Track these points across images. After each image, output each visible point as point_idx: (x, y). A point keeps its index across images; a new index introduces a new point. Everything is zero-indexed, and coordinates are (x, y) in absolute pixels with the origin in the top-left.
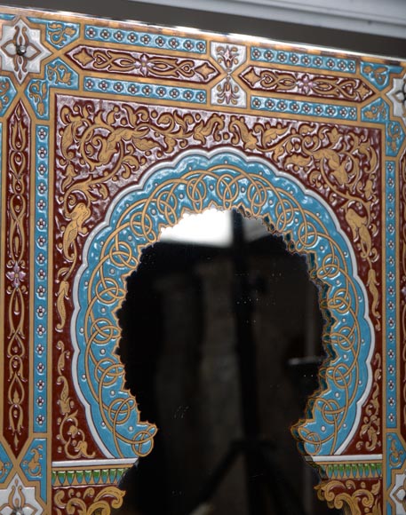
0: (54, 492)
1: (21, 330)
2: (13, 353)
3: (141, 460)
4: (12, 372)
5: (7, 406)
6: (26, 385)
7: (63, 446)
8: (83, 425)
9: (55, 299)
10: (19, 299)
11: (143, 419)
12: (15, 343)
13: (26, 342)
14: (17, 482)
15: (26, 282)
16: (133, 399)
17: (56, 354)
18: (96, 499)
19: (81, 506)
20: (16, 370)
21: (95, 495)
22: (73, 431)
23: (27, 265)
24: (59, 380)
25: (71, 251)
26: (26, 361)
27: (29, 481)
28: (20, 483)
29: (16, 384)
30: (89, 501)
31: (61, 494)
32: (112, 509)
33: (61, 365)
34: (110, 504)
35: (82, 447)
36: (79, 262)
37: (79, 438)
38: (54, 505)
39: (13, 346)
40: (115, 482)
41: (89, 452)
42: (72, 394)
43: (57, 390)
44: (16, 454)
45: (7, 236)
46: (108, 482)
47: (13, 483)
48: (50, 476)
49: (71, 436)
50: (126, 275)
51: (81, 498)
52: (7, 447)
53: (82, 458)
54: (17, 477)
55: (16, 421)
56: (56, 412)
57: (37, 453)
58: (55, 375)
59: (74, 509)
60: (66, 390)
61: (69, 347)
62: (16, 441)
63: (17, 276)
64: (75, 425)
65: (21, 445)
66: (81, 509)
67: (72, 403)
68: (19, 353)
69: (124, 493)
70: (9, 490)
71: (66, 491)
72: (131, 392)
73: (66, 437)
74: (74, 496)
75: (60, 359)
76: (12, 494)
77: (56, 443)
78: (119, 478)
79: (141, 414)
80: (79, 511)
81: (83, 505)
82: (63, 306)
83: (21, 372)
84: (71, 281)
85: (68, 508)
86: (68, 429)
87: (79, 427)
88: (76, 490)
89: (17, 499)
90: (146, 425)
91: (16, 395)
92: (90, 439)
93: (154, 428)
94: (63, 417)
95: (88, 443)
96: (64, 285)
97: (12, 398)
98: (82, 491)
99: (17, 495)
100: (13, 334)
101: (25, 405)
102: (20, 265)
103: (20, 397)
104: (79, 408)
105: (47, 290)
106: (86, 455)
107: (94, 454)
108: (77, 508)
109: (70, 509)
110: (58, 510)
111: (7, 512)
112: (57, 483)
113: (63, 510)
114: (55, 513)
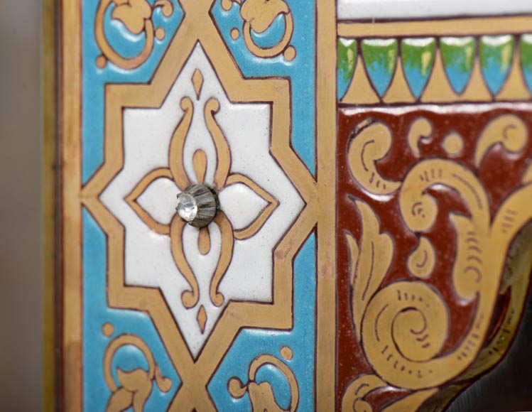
0: (347, 129)
14: (198, 82)
28: (212, 87)
31: (377, 140)
38: (346, 187)
47: (183, 86)
51: (465, 158)
54: (198, 59)
59: (432, 208)
66: (463, 210)
70: (171, 112)
71: (399, 126)
74: (433, 150)
76: (182, 127)
80: (455, 219)
81: (473, 192)
88: (442, 124)
89: (200, 153)
98: (471, 127)
99: (199, 136)
108: (449, 203)
109: (417, 209)
110: (363, 208)
111: (162, 200)
112: (360, 95)
113: (388, 215)
114: (348, 221)
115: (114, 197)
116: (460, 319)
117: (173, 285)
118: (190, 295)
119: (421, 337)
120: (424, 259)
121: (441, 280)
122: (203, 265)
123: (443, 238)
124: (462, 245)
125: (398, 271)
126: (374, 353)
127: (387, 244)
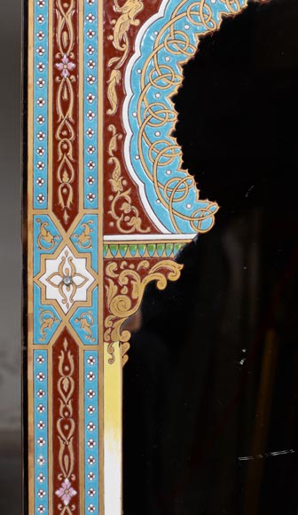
0: (106, 262)
1: (70, 117)
2: (61, 136)
3: (200, 236)
4: (61, 154)
5: (56, 184)
6: (76, 165)
7: (115, 221)
8: (136, 201)
9: (106, 86)
10: (67, 88)
11: (202, 197)
12: (65, 128)
13: (75, 126)
14: (67, 253)
15: (74, 72)
16: (192, 178)
17: (107, 136)
18: (151, 271)
19: (135, 277)
20: (65, 151)
21: (150, 268)
22: (126, 208)
23: (76, 56)
24: (110, 161)
25: (122, 43)
26: (75, 144)
27: (79, 253)
28: (70, 254)
29: (65, 165)
30: (143, 273)
31: (114, 266)
32: (169, 281)
33: (113, 146)
34: (166, 276)
35: (136, 222)
36: (132, 52)
37: (132, 214)
38: (105, 275)
39: (62, 130)
40: (173, 256)
41: (143, 227)
42: (125, 174)
43: (108, 169)
44: (66, 227)
45: (55, 32)
46: (164, 256)
47: (63, 254)
48: (101, 248)
49: (123, 212)
50: (182, 62)
51: (135, 269)
52: (57, 222)
53: (136, 232)
54: (67, 248)
55: (65, 197)
56: (108, 190)
57: (88, 228)
58: (106, 156)
59: (127, 280)
60: (118, 170)
61: (121, 130)
62: (66, 217)
63: (65, 66)
64: (127, 202)
65: (71, 220)
66: (135, 280)
67: (125, 182)
68: (68, 136)
69: (182, 266)
70: (59, 260)
71: (118, 261)
72: (189, 172)
73: (119, 213)
74: (126, 268)
75: (111, 142)
76: (62, 264)
77: (107, 218)
78: (176, 252)
79: (200, 193)
80: (132, 282)
81: (136, 276)
82: (115, 93)
83: (70, 153)
84: (122, 70)
85: (120, 279)
86: (121, 206)
87: (132, 204)
88: (129, 261)
89: (67, 269)
90: (206, 202)
91: (65, 174)
92: (143, 215)
93: (215, 207)
94: (114, 194)
95: (142, 219)
96: (115, 74)
97: (62, 177)
98: (136, 261)
99: (67, 265)
100: (62, 120)
101: (75, 184)
102: (68, 57)
103: (70, 177)
104: (131, 186)
105: (97, 78)
106: (140, 230)
107: (149, 229)
108: (130, 278)
109: (123, 280)
110: (110, 280)
111: (57, 280)
112: (109, 256)
113: (116, 281)
114: (106, 283)
115: (43, 279)
116: (134, 302)
117: (60, 299)
118: (65, 301)
119: (125, 307)
120: (125, 290)
121: (129, 294)
122: (68, 294)
123: (130, 286)
124: (134, 287)
125: (119, 293)
126: (112, 310)
127: (116, 288)
